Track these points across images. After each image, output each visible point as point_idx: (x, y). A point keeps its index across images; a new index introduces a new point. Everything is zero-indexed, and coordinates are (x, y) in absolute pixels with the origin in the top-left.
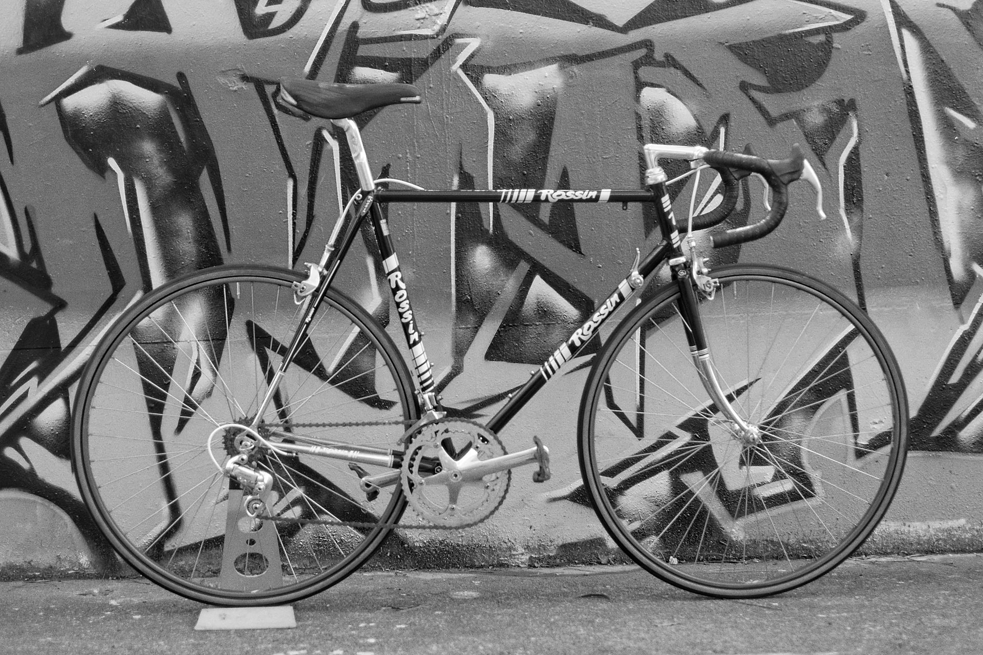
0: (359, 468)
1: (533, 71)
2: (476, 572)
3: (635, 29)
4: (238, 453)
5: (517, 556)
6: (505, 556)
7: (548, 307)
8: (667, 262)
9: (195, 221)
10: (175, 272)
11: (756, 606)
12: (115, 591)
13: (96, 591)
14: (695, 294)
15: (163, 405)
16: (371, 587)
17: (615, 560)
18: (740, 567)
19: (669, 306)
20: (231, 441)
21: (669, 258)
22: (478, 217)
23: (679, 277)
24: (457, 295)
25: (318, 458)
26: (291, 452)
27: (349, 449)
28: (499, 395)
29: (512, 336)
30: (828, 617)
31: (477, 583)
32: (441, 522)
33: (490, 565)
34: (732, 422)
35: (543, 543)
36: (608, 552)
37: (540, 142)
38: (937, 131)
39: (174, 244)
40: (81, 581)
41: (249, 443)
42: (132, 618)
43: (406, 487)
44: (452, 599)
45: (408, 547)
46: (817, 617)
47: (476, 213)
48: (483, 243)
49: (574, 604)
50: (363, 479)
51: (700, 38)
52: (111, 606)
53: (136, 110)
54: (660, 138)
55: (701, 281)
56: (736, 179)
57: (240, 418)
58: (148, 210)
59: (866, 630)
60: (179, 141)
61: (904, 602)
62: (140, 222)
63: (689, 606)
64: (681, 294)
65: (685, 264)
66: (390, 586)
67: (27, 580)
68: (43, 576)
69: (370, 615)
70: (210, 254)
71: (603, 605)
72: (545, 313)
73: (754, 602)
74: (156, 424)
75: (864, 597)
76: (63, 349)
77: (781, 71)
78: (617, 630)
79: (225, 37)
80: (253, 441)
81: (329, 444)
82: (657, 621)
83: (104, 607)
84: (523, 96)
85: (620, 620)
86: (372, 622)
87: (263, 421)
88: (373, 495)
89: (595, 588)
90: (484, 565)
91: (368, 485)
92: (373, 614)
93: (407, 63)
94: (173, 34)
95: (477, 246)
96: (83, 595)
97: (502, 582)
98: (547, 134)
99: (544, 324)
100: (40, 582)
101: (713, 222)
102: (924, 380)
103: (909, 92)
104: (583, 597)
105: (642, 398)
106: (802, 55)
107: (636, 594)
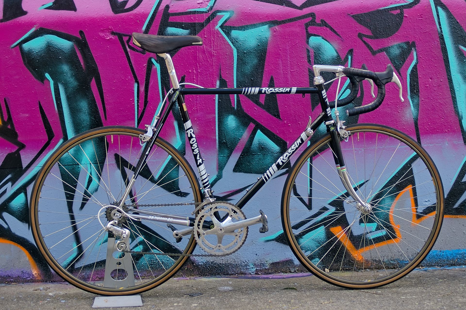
0: (172, 226)
1: (256, 29)
2: (229, 277)
3: (306, 7)
4: (113, 220)
5: (250, 269)
6: (243, 269)
7: (264, 145)
8: (325, 123)
9: (89, 104)
10: (79, 130)
11: (370, 293)
12: (51, 288)
13: (41, 288)
14: (339, 139)
15: (74, 195)
16: (178, 285)
17: (298, 270)
18: (360, 273)
19: (326, 145)
20: (109, 214)
21: (326, 121)
22: (229, 102)
23: (331, 130)
24: (219, 140)
25: (153, 222)
26: (139, 219)
27: (168, 217)
28: (240, 189)
29: (247, 160)
30: (406, 298)
31: (230, 283)
32: (213, 253)
33: (236, 274)
34: (357, 202)
35: (262, 263)
36: (295, 266)
37: (259, 64)
38: (455, 57)
39: (78, 116)
40: (33, 283)
41: (118, 214)
42: (61, 302)
43: (196, 236)
44: (219, 291)
45: (196, 265)
46: (401, 298)
47: (228, 99)
48: (232, 114)
49: (280, 293)
50: (175, 232)
51: (338, 12)
52: (50, 296)
53: (59, 49)
54: (319, 61)
55: (342, 132)
56: (358, 82)
57: (114, 202)
58: (66, 99)
59: (426, 305)
60: (80, 64)
61: (443, 290)
62: (62, 105)
63: (337, 293)
64: (332, 139)
65: (333, 124)
66: (187, 284)
67: (7, 283)
68: (15, 281)
69: (179, 299)
70: (97, 121)
71: (294, 293)
72: (262, 148)
73: (369, 291)
74: (70, 205)
75: (423, 288)
76: (24, 168)
77: (378, 28)
78: (302, 306)
79: (103, 13)
80: (120, 213)
81: (158, 215)
82: (322, 301)
83: (46, 297)
84: (251, 41)
85: (303, 301)
86: (180, 303)
87: (125, 204)
88: (179, 240)
89: (289, 285)
90: (234, 274)
91: (177, 235)
92: (180, 299)
93: (194, 25)
94: (77, 12)
95: (229, 115)
96: (35, 290)
97: (243, 282)
98: (263, 60)
99: (262, 154)
100: (13, 284)
101: (346, 103)
102: (450, 180)
103: (442, 38)
104: (284, 289)
105: (311, 190)
106: (389, 20)
107: (310, 287)
